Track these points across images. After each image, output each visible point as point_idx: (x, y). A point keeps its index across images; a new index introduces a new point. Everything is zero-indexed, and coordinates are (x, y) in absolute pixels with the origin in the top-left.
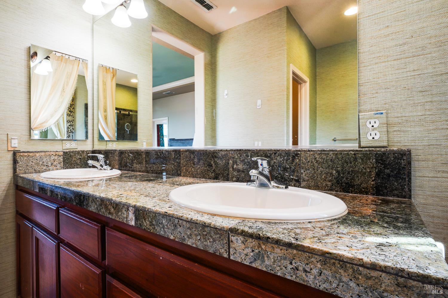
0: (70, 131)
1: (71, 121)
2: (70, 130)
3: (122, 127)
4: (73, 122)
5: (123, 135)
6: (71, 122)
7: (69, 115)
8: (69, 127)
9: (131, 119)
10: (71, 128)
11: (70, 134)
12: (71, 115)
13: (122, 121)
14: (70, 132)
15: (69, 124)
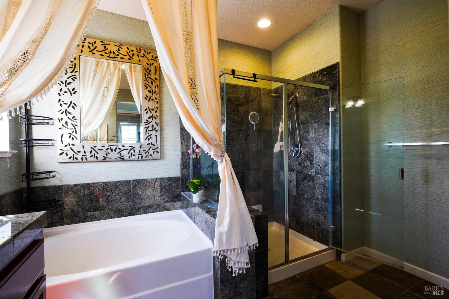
0: (150, 128)
1: (153, 110)
2: (150, 125)
3: (244, 118)
4: (156, 112)
5: (246, 133)
6: (153, 112)
7: (148, 99)
8: (150, 120)
9: (259, 103)
10: (153, 123)
11: (150, 133)
12: (153, 97)
13: (243, 108)
15: (149, 114)
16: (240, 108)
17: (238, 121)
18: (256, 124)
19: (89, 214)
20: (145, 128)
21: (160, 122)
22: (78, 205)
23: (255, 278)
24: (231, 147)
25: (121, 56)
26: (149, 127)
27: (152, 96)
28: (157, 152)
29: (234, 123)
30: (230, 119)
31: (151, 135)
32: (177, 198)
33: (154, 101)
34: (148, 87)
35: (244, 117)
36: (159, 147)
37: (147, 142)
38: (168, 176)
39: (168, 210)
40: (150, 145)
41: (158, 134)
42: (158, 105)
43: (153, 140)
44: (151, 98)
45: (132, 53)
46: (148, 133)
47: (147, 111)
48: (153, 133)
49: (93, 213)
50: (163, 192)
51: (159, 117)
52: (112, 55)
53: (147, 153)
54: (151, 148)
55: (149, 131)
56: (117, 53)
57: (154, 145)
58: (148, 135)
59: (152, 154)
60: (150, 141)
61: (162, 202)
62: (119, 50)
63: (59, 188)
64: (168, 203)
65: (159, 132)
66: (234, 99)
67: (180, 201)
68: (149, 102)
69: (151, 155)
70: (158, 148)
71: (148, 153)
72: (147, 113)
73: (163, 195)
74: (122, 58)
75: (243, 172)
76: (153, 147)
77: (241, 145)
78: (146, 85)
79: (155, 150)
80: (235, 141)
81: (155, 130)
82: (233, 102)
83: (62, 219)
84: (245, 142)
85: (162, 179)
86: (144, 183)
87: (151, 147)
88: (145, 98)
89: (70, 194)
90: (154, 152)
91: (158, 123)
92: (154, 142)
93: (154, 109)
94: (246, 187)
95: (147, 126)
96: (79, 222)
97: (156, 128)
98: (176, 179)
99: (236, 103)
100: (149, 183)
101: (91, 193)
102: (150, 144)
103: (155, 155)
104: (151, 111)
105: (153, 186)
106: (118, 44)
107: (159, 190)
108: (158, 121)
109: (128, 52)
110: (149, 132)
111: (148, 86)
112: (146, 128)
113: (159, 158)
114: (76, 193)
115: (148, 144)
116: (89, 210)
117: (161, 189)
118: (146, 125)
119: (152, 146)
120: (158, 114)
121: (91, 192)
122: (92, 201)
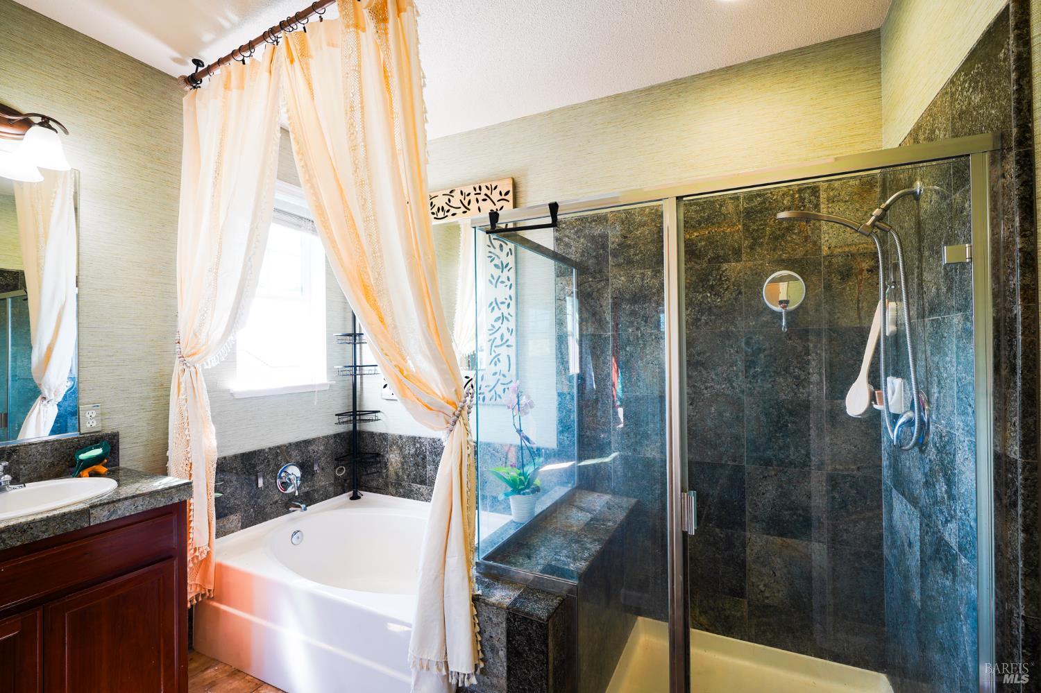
0: (498, 342)
1: (503, 303)
2: (498, 335)
3: (743, 297)
4: (509, 306)
6: (504, 308)
7: (494, 282)
8: (497, 325)
9: (807, 238)
10: (504, 330)
11: (498, 350)
12: (504, 278)
13: (739, 266)
14: (500, 343)
15: (497, 313)
16: (725, 266)
17: (720, 307)
18: (788, 313)
19: (415, 486)
20: (489, 341)
21: (517, 326)
22: (403, 469)
24: (694, 386)
25: (453, 211)
26: (495, 338)
27: (501, 274)
29: (702, 315)
31: (499, 355)
33: (504, 284)
34: (493, 259)
35: (740, 293)
36: (515, 381)
37: (493, 369)
40: (497, 376)
41: (512, 352)
42: (512, 292)
44: (500, 280)
45: (467, 198)
46: (495, 352)
47: (492, 307)
48: (503, 351)
49: (419, 486)
51: (514, 317)
52: (441, 214)
54: (499, 382)
55: (495, 347)
56: (446, 208)
57: (504, 376)
58: (494, 355)
59: (502, 395)
62: (449, 200)
63: (383, 437)
65: (514, 348)
66: (703, 243)
68: (496, 287)
69: (499, 396)
70: (511, 381)
71: (493, 391)
72: (492, 312)
74: (454, 215)
75: (737, 463)
77: (729, 380)
78: (490, 255)
79: (506, 386)
80: (706, 369)
81: (508, 344)
82: (700, 251)
83: (387, 485)
84: (746, 371)
86: (489, 451)
87: (499, 380)
88: (490, 280)
89: (395, 450)
90: (505, 390)
91: (512, 330)
92: (506, 373)
93: (504, 300)
94: (747, 513)
95: (492, 337)
96: (404, 496)
97: (508, 340)
99: (711, 254)
100: (498, 452)
101: (416, 455)
102: (498, 374)
104: (500, 305)
105: (504, 459)
106: (448, 192)
108: (512, 326)
109: (463, 200)
110: (495, 349)
111: (494, 256)
112: (491, 342)
114: (401, 449)
115: (495, 373)
116: (415, 481)
118: (490, 335)
119: (501, 377)
120: (512, 310)
121: (416, 450)
122: (418, 466)
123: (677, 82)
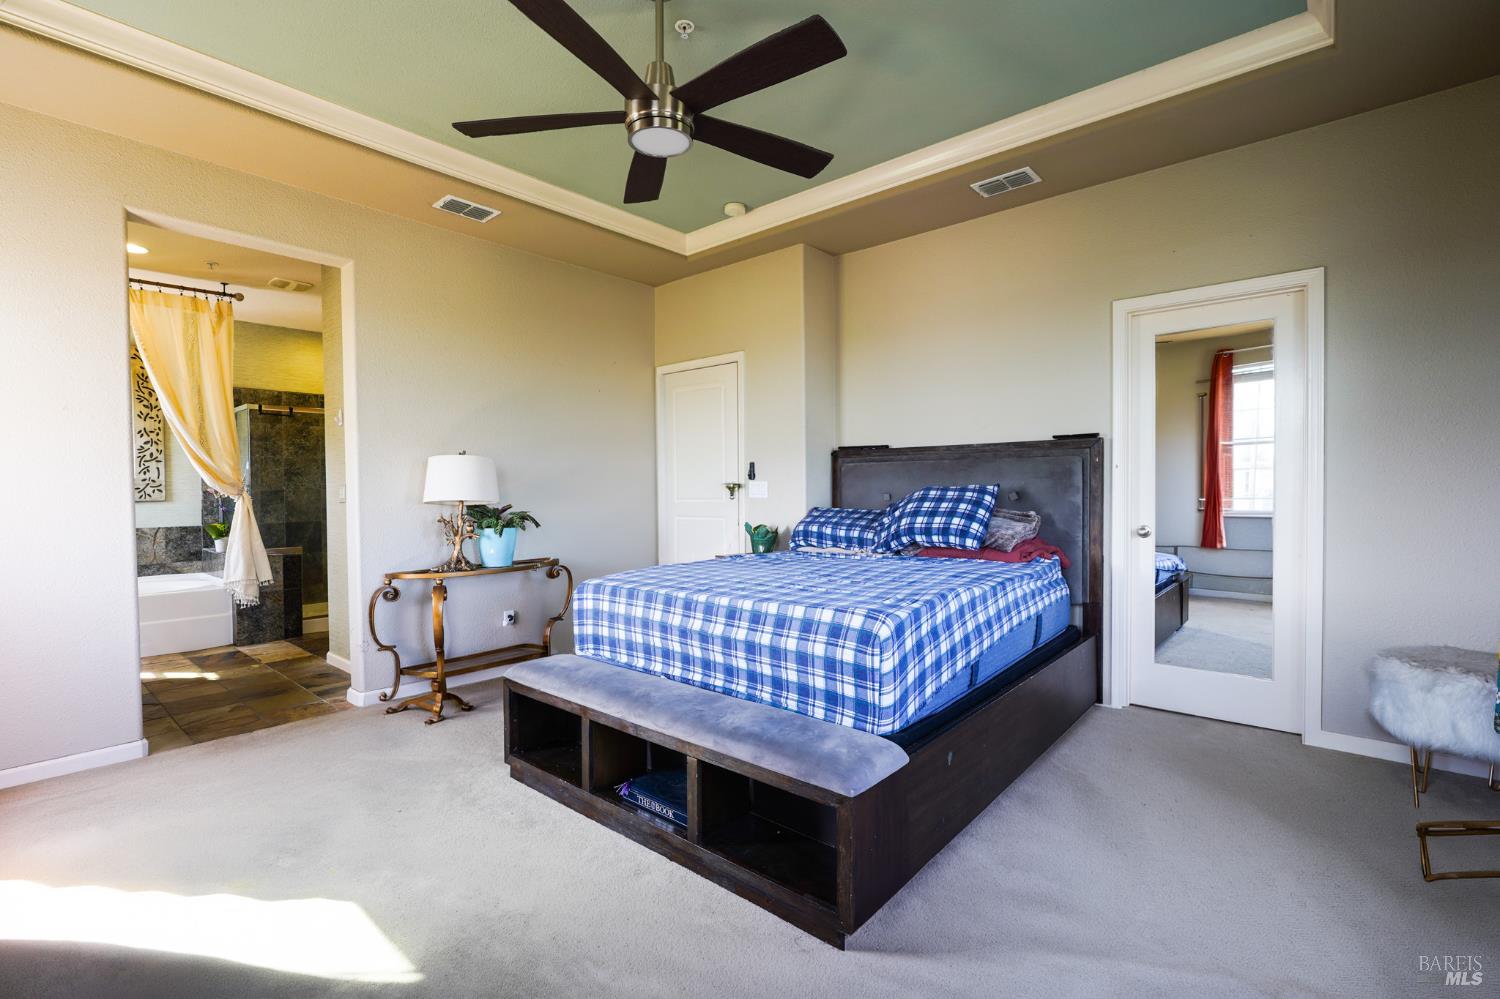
0: (148, 458)
1: (151, 432)
2: (148, 453)
4: (158, 434)
6: (153, 436)
8: (146, 447)
10: (153, 450)
11: (147, 464)
15: (146, 438)
16: (311, 428)
21: (165, 449)
23: (283, 616)
26: (145, 456)
27: (150, 412)
28: (160, 491)
30: (293, 444)
31: (149, 467)
32: (196, 556)
34: (143, 401)
36: (163, 484)
37: (142, 476)
38: (178, 526)
39: (179, 572)
40: (147, 482)
41: (161, 466)
42: (161, 425)
43: (153, 474)
44: (150, 416)
46: (144, 465)
48: (153, 465)
50: (170, 548)
51: (163, 442)
53: (143, 493)
54: (149, 486)
55: (145, 461)
57: (153, 481)
58: (143, 467)
59: (152, 494)
60: (147, 476)
61: (170, 561)
64: (179, 563)
65: (163, 463)
67: (200, 560)
68: (145, 420)
69: (149, 495)
70: (161, 485)
73: (171, 551)
76: (152, 484)
78: (139, 397)
79: (156, 488)
81: (157, 460)
85: (168, 529)
87: (149, 484)
88: (139, 415)
90: (154, 491)
91: (161, 450)
92: (155, 478)
93: (153, 430)
95: (142, 455)
98: (196, 530)
99: (304, 421)
100: (146, 534)
103: (156, 496)
104: (149, 433)
105: (153, 538)
107: (163, 544)
108: (161, 447)
112: (140, 458)
113: (163, 499)
115: (144, 480)
117: (167, 543)
118: (139, 453)
119: (151, 482)
120: (161, 437)
123: (284, 329)
